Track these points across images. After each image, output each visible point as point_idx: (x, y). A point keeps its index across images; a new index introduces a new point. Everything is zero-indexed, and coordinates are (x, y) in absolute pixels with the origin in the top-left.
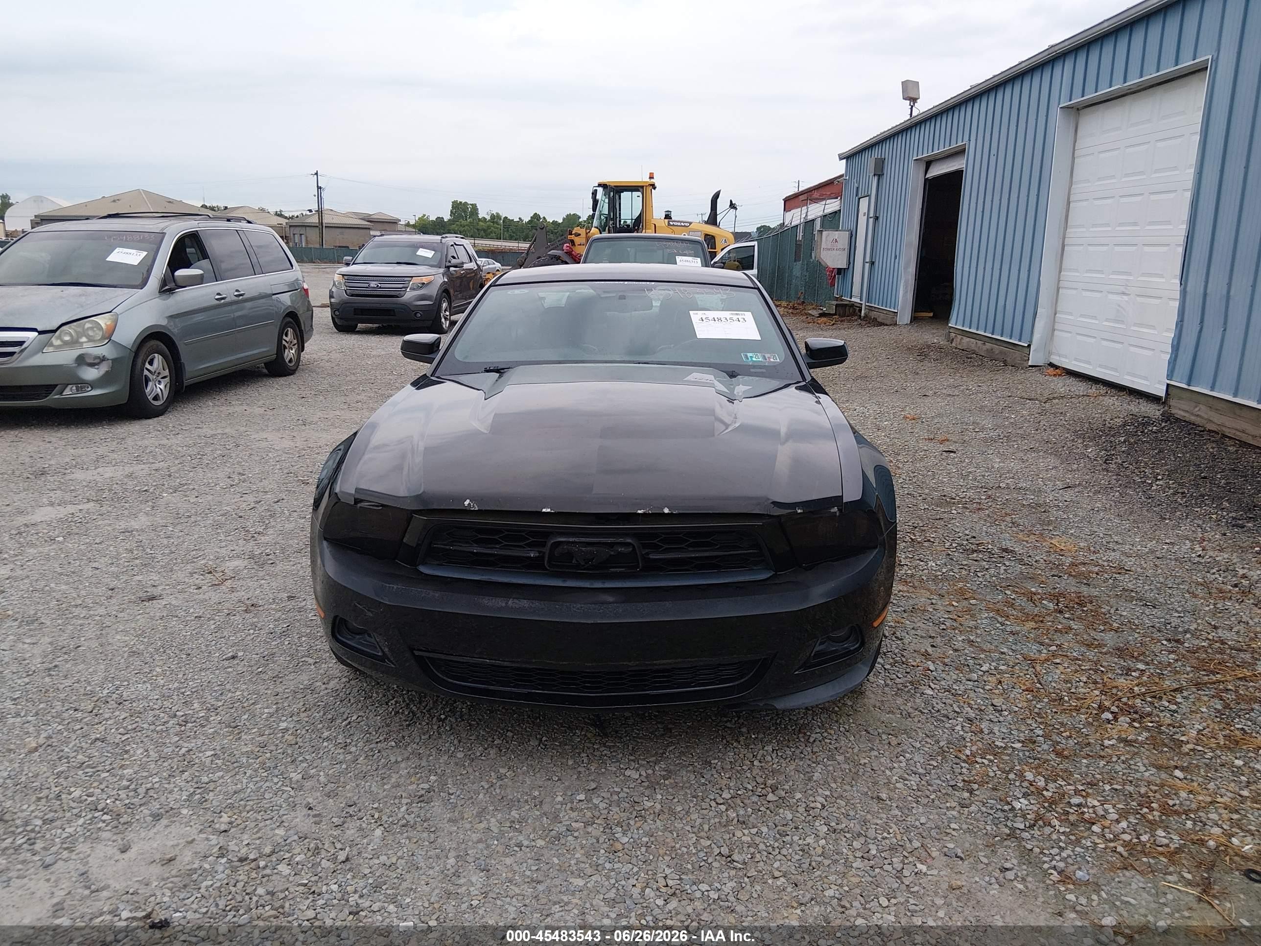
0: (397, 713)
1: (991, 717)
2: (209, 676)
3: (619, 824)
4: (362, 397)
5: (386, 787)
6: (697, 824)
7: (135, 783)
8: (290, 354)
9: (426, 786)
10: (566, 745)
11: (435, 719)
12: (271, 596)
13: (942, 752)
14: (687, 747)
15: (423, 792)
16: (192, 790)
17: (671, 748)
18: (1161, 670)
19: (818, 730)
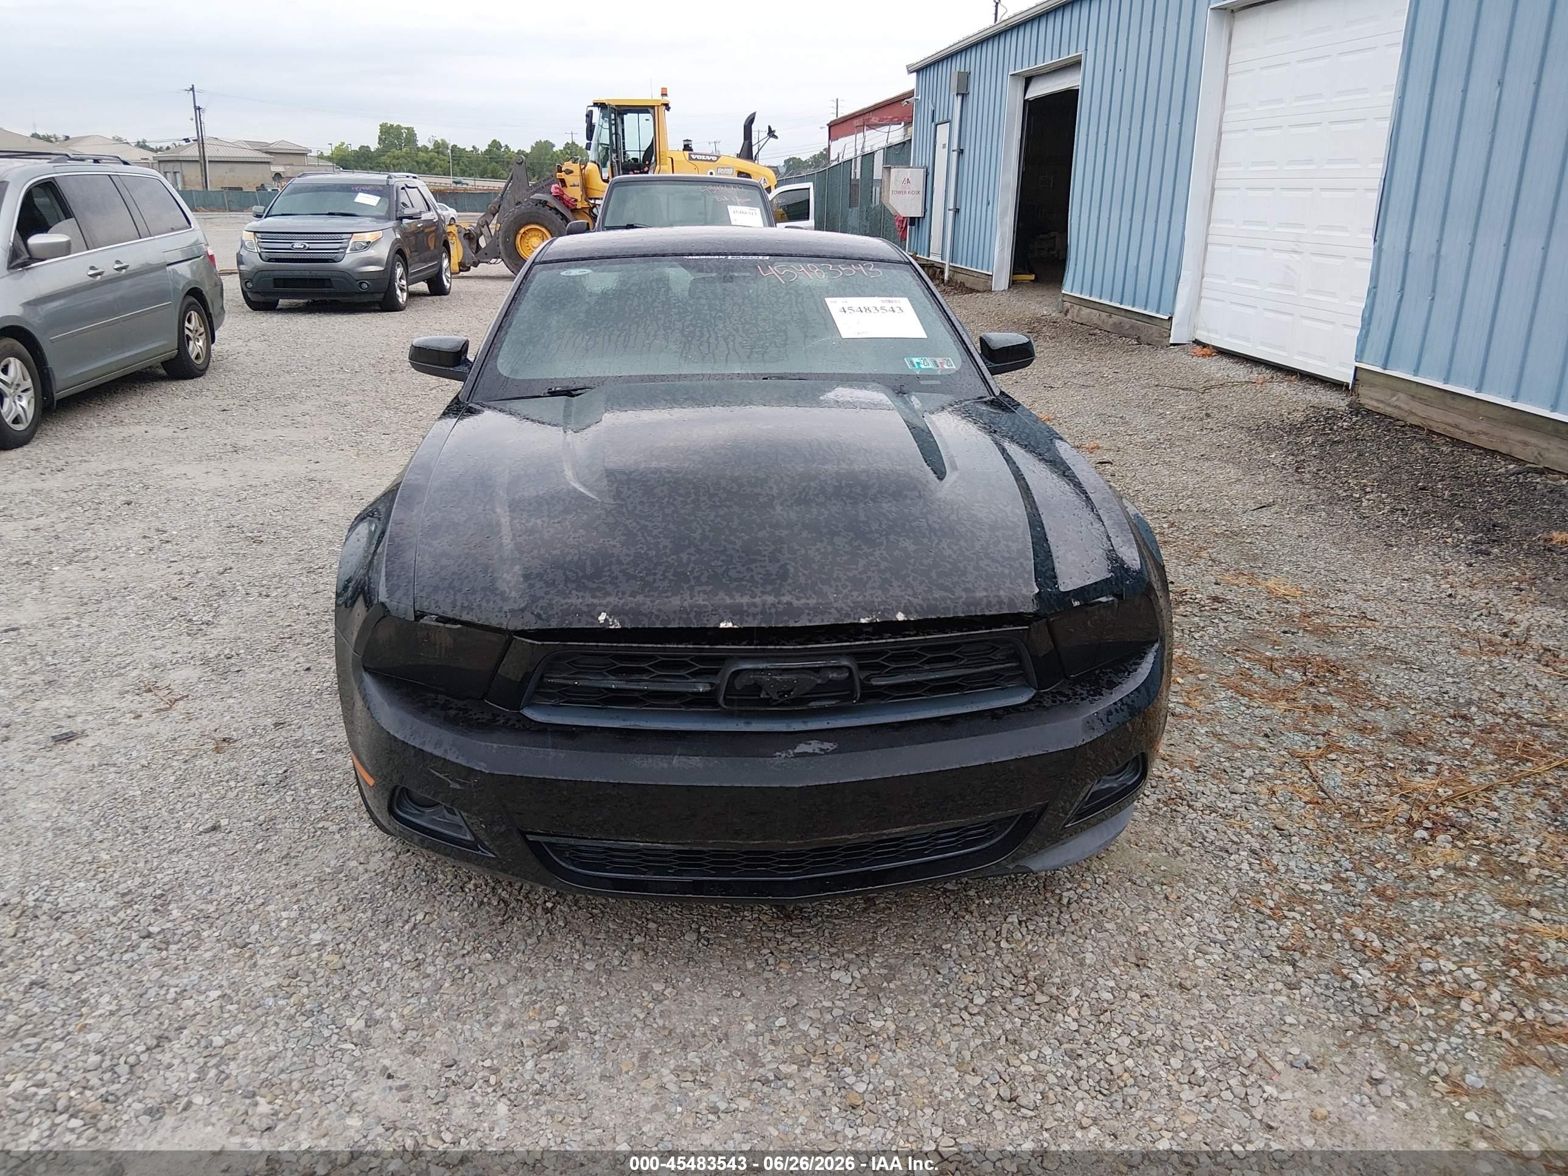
0: (481, 903)
1: (1281, 846)
2: (182, 862)
3: (846, 1062)
4: (308, 406)
5: (494, 1029)
6: (952, 1050)
7: (108, 1057)
8: (196, 347)
9: (554, 1023)
10: (736, 936)
11: (539, 910)
12: (248, 723)
13: (1237, 905)
14: (904, 925)
15: (552, 1034)
16: (201, 1061)
17: (883, 930)
18: (1458, 760)
19: (1069, 886)
